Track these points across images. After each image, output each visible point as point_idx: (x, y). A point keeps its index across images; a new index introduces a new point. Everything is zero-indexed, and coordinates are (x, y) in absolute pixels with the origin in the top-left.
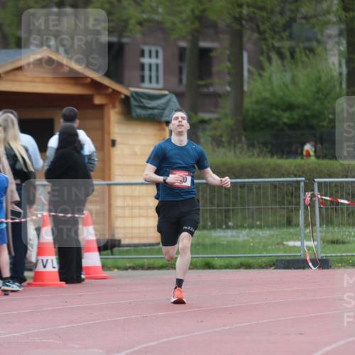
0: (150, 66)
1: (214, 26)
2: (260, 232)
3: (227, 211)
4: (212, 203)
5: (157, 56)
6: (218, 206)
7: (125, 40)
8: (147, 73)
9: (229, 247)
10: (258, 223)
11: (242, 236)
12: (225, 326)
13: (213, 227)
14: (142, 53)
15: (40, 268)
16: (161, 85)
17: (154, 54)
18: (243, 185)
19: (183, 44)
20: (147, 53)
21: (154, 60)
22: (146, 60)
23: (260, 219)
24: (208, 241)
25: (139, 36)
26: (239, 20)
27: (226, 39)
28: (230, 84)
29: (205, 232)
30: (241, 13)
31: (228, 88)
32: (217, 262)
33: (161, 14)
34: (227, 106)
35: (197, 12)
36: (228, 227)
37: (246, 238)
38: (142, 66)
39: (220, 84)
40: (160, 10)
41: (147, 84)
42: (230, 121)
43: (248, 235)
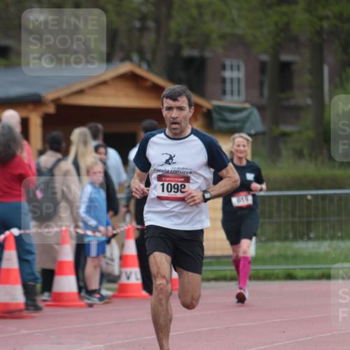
0: (232, 80)
1: (295, 39)
2: (341, 244)
3: (309, 223)
4: (293, 215)
5: (239, 70)
6: (300, 217)
7: (208, 54)
8: (228, 87)
9: (311, 258)
10: (339, 234)
11: (324, 247)
12: (307, 336)
13: (295, 238)
14: (224, 67)
15: (124, 280)
16: (242, 98)
17: (235, 67)
18: (324, 197)
19: (264, 58)
20: (228, 67)
21: (235, 73)
22: (228, 74)
23: (341, 230)
24: (289, 253)
25: (221, 50)
26: (319, 33)
29: (287, 244)
30: (321, 27)
31: (309, 101)
32: (299, 273)
33: (241, 28)
34: (308, 119)
36: (309, 239)
37: (328, 249)
38: (224, 80)
39: (302, 97)
41: (229, 97)
42: (311, 134)
43: (329, 246)
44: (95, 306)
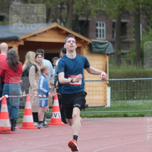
0: (100, 30)
1: (127, 13)
2: (147, 101)
3: (133, 92)
4: (127, 89)
5: (103, 26)
6: (130, 90)
7: (89, 19)
8: (99, 33)
9: (134, 108)
10: (147, 97)
11: (140, 103)
12: (133, 141)
13: (128, 99)
14: (97, 25)
15: (53, 117)
16: (105, 38)
17: (102, 25)
18: (140, 81)
19: (114, 21)
20: (99, 25)
21: (102, 27)
22: (98, 28)
23: (148, 96)
24: (125, 105)
25: (95, 17)
26: (138, 10)
27: (133, 19)
28: (134, 38)
29: (124, 101)
30: (139, 7)
31: (134, 40)
32: (129, 114)
33: (105, 8)
34: (133, 47)
35: (120, 7)
36: (134, 99)
37: (142, 104)
38: (97, 30)
39: (130, 38)
40: (105, 6)
41: (99, 38)
42: (134, 54)
43: (142, 102)
44: (41, 128)
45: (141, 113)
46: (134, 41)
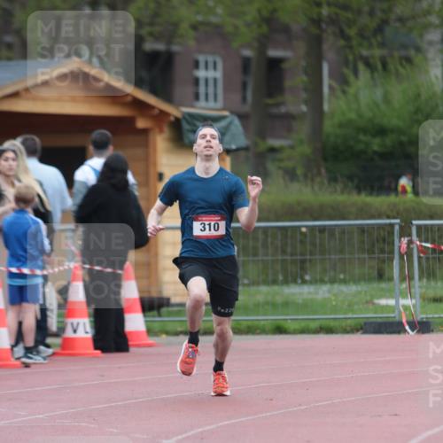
0: (207, 80)
1: (286, 30)
2: (344, 288)
3: (303, 262)
4: (284, 252)
5: (215, 68)
6: (291, 256)
7: (175, 48)
8: (202, 89)
9: (306, 306)
10: (342, 276)
11: (322, 292)
12: (300, 405)
13: (286, 282)
14: (196, 65)
15: (69, 333)
16: (220, 104)
17: (211, 65)
18: (322, 229)
19: (247, 53)
20: (202, 65)
21: (211, 72)
22: (201, 73)
23: (344, 272)
24: (279, 299)
25: (192, 43)
26: (317, 22)
27: (301, 47)
28: (306, 102)
29: (276, 288)
30: (319, 14)
31: (304, 108)
32: (291, 326)
33: (219, 15)
34: (303, 130)
36: (304, 282)
37: (327, 295)
38: (197, 81)
39: (294, 103)
40: (219, 11)
41: (202, 103)
42: (306, 149)
43: (329, 292)
44: (33, 366)
45: (324, 323)
46: (304, 113)
